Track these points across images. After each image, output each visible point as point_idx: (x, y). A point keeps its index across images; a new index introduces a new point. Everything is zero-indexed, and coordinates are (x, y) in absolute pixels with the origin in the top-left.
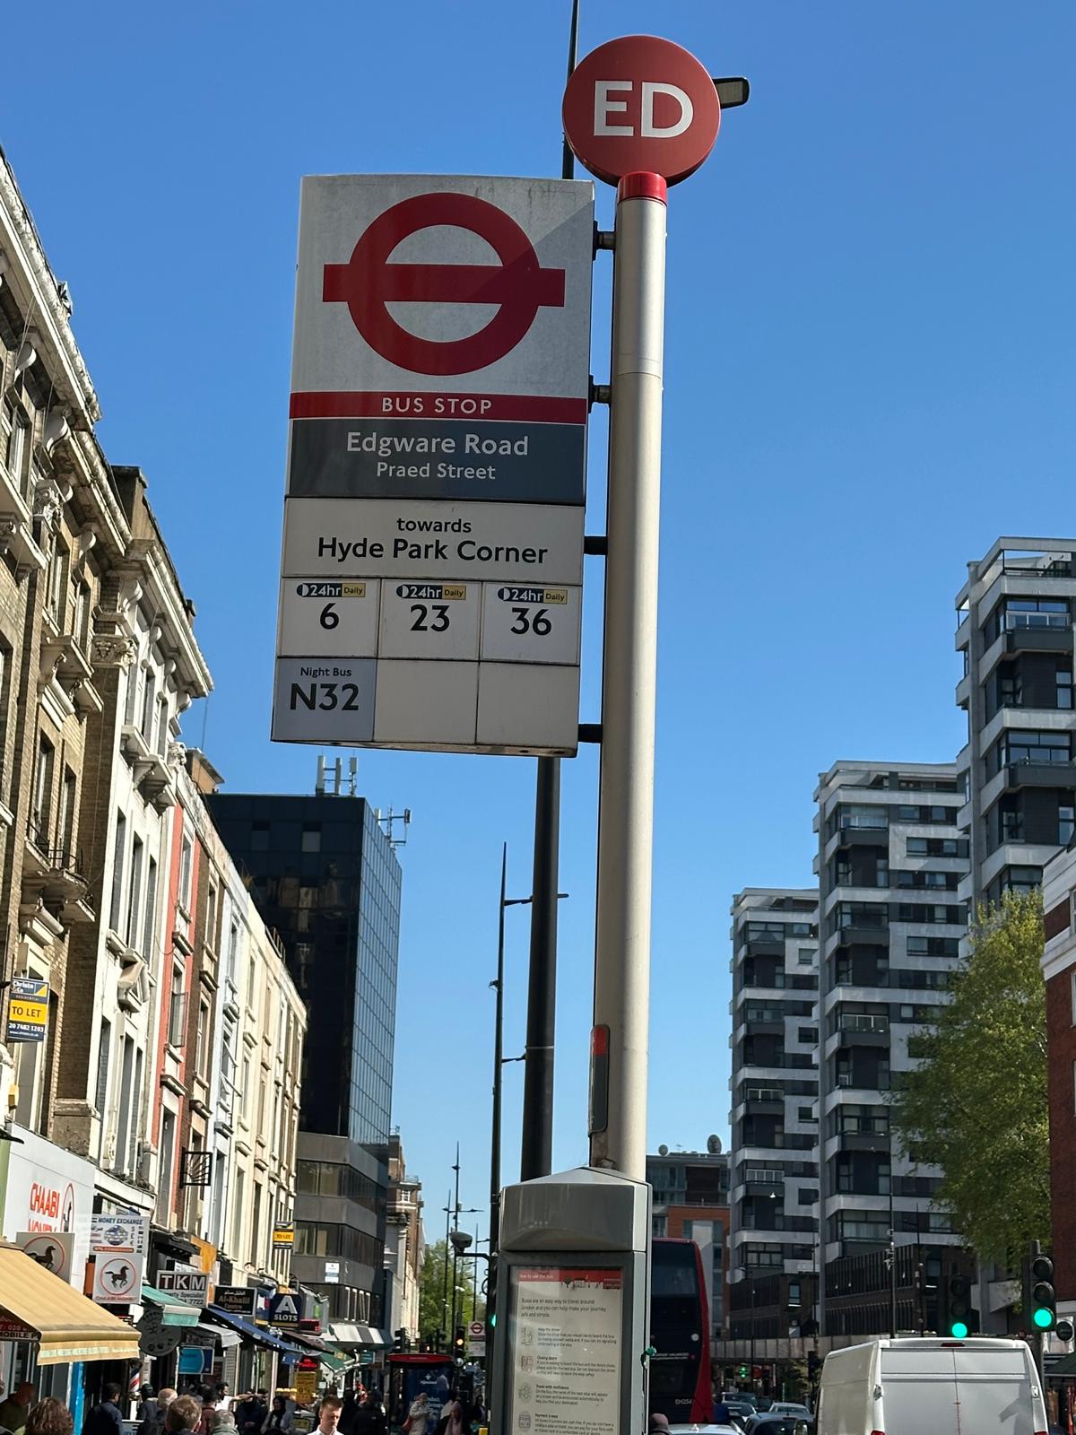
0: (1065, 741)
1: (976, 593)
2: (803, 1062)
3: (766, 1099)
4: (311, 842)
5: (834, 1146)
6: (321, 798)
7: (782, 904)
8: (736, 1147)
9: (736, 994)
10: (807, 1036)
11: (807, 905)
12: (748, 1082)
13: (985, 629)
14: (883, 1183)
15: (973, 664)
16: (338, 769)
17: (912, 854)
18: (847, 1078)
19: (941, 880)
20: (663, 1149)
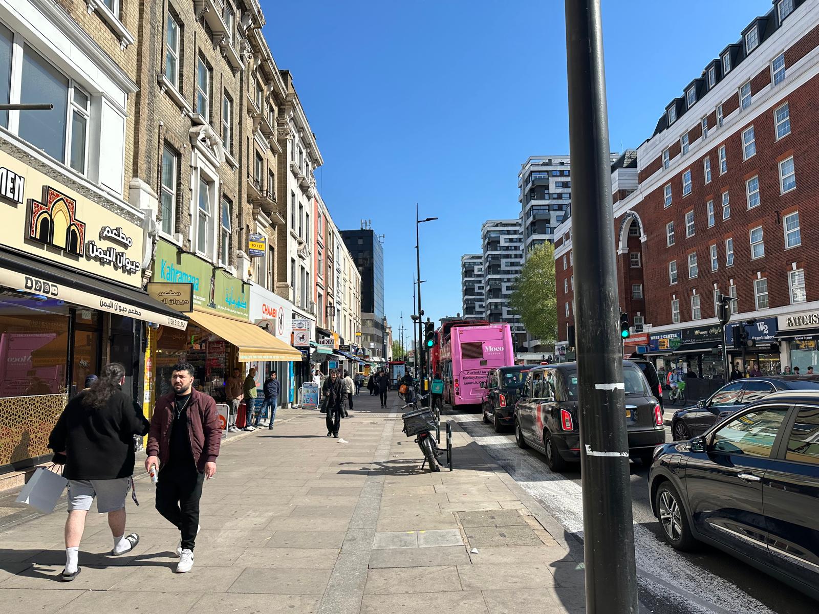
0: (547, 207)
1: (524, 172)
2: (481, 294)
3: (471, 303)
4: (360, 242)
5: (489, 312)
6: (362, 231)
7: (473, 258)
8: (464, 315)
9: (463, 280)
10: (480, 288)
11: (480, 258)
12: (467, 299)
13: (526, 181)
14: (501, 320)
15: (523, 190)
16: (366, 223)
17: (506, 242)
18: (491, 296)
19: (513, 248)
20: (447, 316)
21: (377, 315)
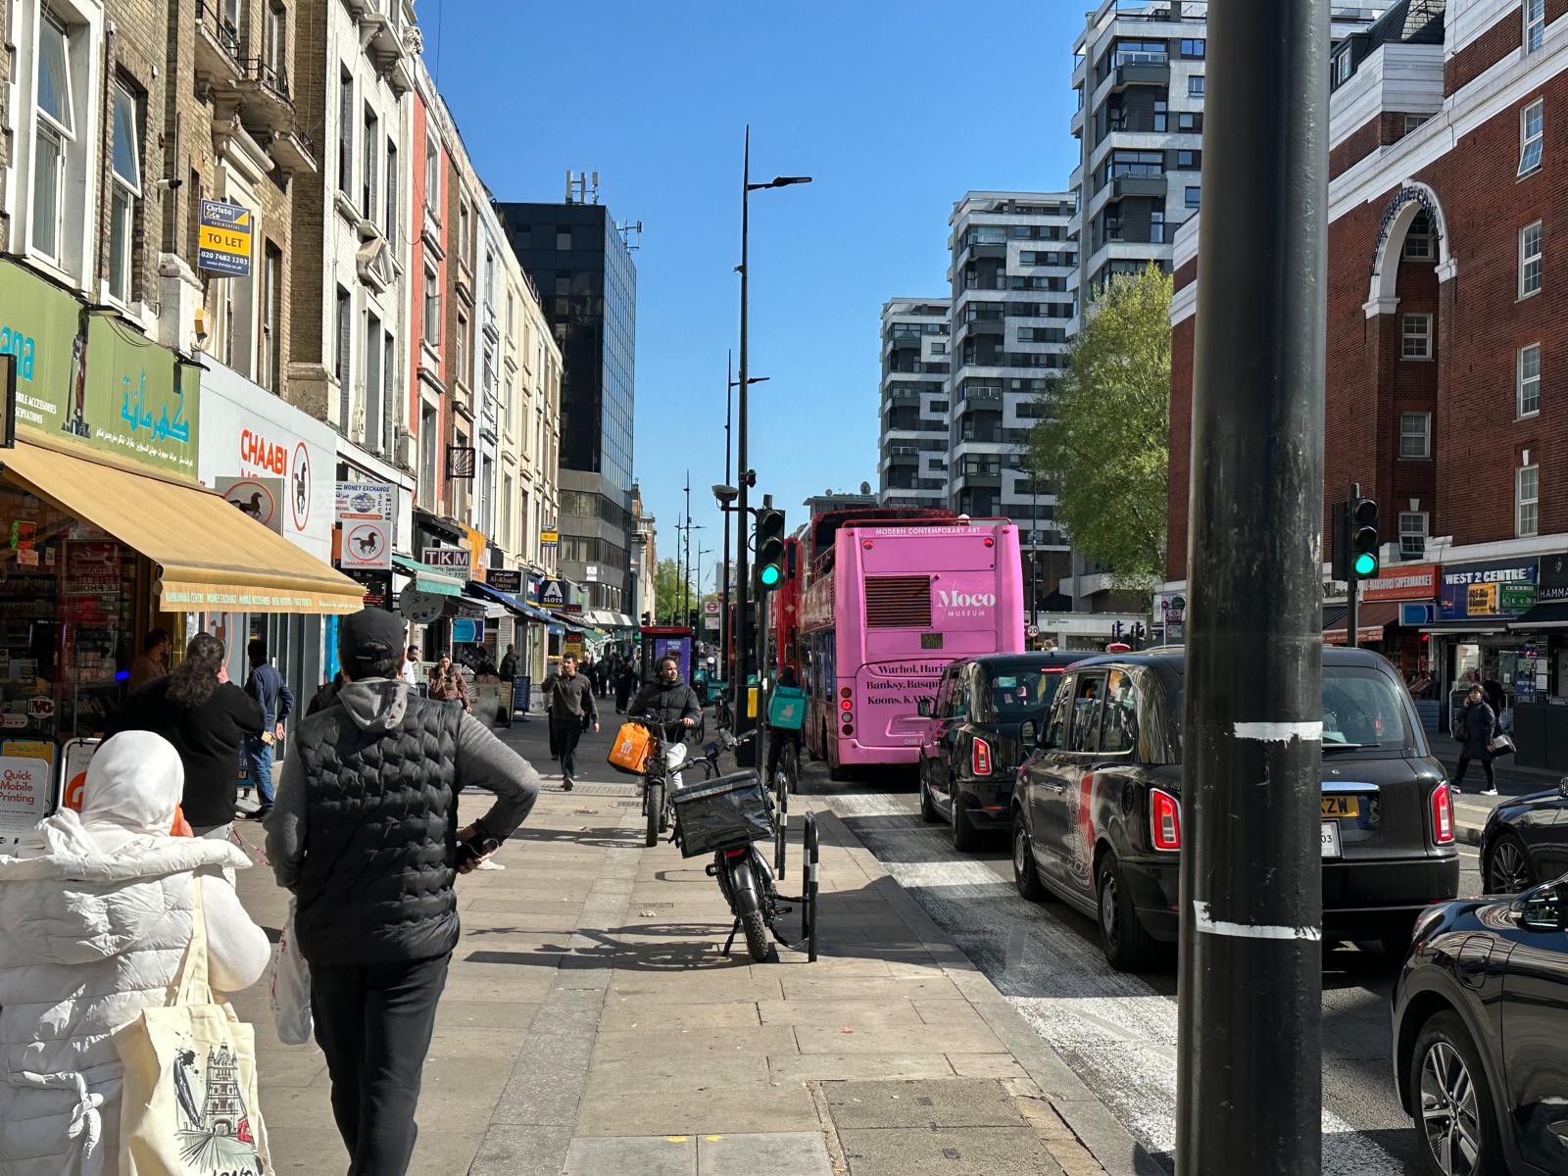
0: (1159, 158)
1: (1092, 38)
2: (937, 426)
3: (906, 454)
4: (564, 242)
5: (960, 483)
6: (570, 207)
7: (919, 310)
8: (883, 489)
9: (884, 378)
10: (936, 407)
11: (941, 310)
12: (893, 441)
13: (1098, 69)
14: (995, 510)
15: (1085, 100)
16: (583, 182)
17: (1024, 263)
18: (970, 434)
19: (1045, 283)
20: (829, 492)
21: (611, 478)
